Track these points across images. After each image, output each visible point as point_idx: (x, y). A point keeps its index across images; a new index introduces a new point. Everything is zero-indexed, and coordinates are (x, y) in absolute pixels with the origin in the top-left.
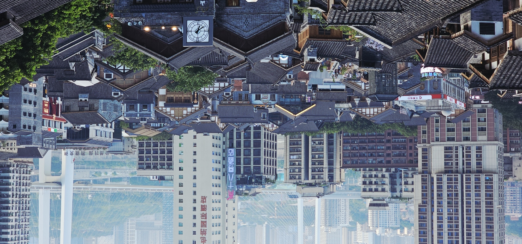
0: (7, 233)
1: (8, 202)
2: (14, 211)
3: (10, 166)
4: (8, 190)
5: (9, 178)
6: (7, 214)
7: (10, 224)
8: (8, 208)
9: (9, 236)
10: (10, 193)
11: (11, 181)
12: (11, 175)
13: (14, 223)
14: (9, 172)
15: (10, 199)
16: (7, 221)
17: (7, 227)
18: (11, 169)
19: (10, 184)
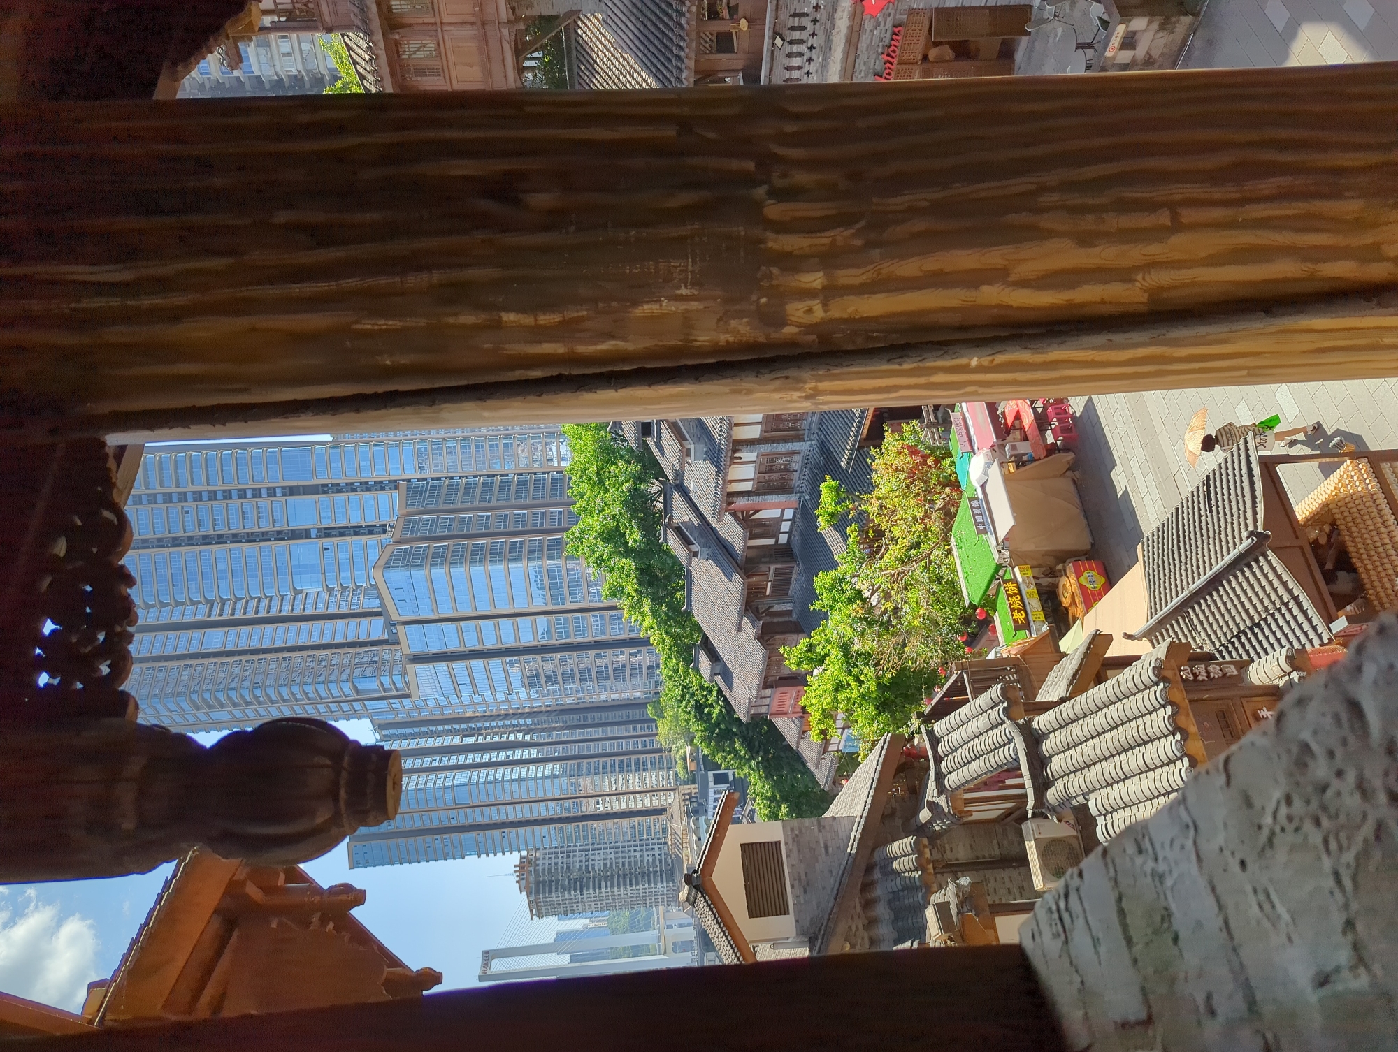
0: (606, 887)
1: (637, 884)
2: (629, 892)
3: (673, 881)
4: (649, 882)
5: (662, 882)
6: (625, 884)
7: (616, 889)
8: (631, 885)
9: (603, 890)
10: (647, 886)
11: (659, 885)
12: (665, 884)
13: (616, 893)
14: (667, 882)
15: (641, 886)
16: (619, 886)
17: (612, 886)
18: (671, 884)
19: (655, 883)
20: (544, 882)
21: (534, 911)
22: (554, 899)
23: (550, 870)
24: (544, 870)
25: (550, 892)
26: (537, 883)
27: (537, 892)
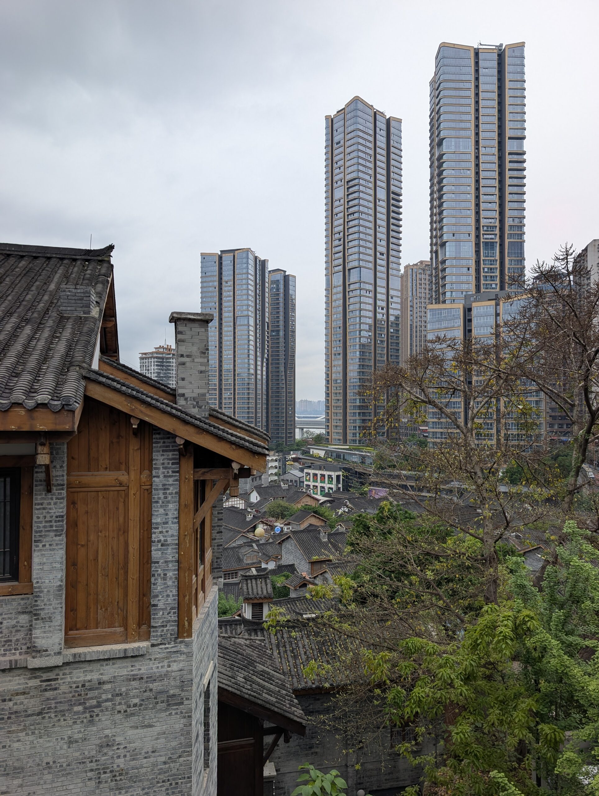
20: (163, 362)
21: (144, 356)
22: (152, 368)
23: (170, 366)
24: (170, 362)
25: (157, 365)
26: (163, 358)
27: (157, 358)
